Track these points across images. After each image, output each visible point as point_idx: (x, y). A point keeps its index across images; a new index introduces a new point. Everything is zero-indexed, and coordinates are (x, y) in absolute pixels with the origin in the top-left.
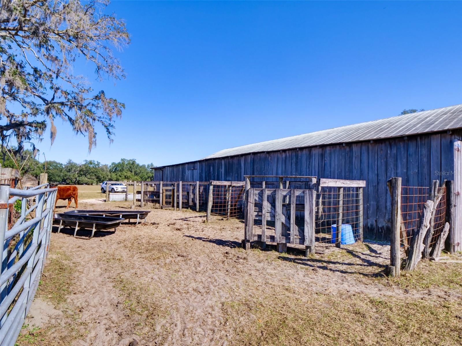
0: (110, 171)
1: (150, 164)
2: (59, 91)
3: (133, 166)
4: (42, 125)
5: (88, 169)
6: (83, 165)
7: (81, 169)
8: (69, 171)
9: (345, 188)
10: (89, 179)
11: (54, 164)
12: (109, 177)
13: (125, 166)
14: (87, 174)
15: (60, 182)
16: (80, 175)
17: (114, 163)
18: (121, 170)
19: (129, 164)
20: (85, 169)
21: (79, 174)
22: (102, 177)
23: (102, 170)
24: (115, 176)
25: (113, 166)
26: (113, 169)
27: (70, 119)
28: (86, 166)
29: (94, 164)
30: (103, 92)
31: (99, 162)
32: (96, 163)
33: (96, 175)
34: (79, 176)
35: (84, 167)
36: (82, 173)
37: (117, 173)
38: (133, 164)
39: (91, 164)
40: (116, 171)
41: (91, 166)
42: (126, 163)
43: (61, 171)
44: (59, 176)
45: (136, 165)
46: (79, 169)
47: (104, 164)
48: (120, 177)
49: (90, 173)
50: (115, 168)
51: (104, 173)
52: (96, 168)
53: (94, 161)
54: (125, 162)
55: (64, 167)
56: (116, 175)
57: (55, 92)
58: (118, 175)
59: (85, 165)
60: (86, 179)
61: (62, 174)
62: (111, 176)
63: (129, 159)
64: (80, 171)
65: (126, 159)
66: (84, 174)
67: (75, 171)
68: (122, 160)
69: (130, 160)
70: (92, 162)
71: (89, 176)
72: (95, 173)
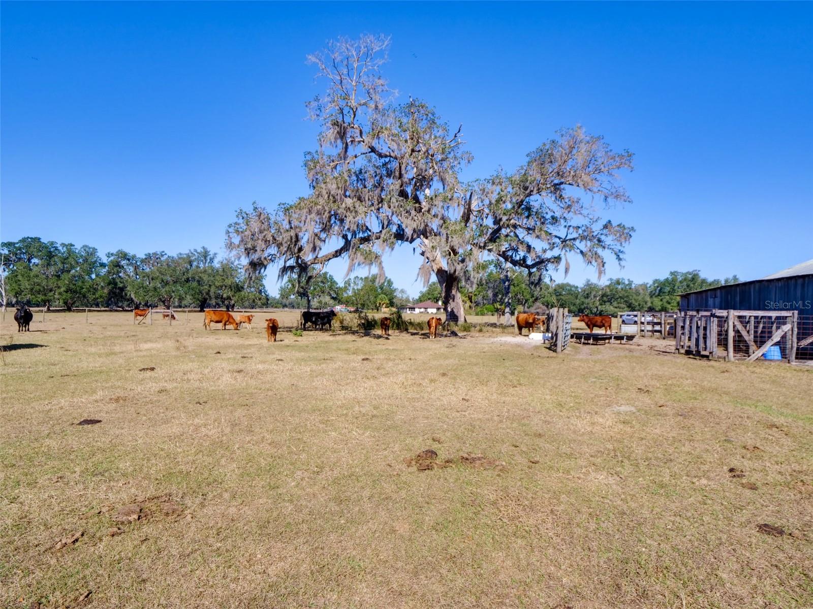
0: (652, 295)
1: (731, 277)
2: (571, 228)
3: (694, 284)
4: (557, 259)
5: (614, 292)
6: (606, 286)
7: (604, 292)
8: (587, 296)
9: (755, 316)
10: (616, 308)
11: (568, 288)
12: (649, 304)
13: (678, 284)
14: (613, 300)
15: (576, 313)
16: (603, 302)
17: (656, 280)
18: (669, 292)
19: (685, 279)
20: (609, 293)
21: (601, 301)
22: (637, 304)
23: (637, 293)
24: (660, 303)
25: (656, 285)
26: (655, 290)
27: (582, 252)
28: (611, 288)
29: (624, 283)
30: (610, 222)
31: (631, 280)
32: (627, 282)
33: (626, 301)
34: (601, 305)
35: (608, 290)
36: (605, 298)
37: (663, 297)
38: (693, 279)
39: (619, 284)
40: (661, 294)
41: (620, 287)
42: (680, 278)
43: (576, 298)
44: (574, 305)
45: (699, 281)
46: (600, 293)
47: (641, 283)
48: (669, 303)
49: (617, 298)
50: (659, 288)
51: (640, 298)
52: (626, 291)
53: (623, 279)
54: (678, 277)
55: (580, 290)
56: (661, 300)
57: (568, 229)
58: (665, 300)
59: (609, 286)
60: (612, 308)
61: (578, 302)
62: (652, 303)
63: (684, 271)
64: (603, 296)
65: (679, 271)
66: (608, 301)
67: (595, 297)
68: (672, 273)
69: (687, 273)
70: (620, 281)
71: (615, 304)
72: (625, 299)
